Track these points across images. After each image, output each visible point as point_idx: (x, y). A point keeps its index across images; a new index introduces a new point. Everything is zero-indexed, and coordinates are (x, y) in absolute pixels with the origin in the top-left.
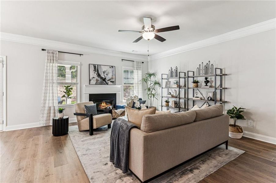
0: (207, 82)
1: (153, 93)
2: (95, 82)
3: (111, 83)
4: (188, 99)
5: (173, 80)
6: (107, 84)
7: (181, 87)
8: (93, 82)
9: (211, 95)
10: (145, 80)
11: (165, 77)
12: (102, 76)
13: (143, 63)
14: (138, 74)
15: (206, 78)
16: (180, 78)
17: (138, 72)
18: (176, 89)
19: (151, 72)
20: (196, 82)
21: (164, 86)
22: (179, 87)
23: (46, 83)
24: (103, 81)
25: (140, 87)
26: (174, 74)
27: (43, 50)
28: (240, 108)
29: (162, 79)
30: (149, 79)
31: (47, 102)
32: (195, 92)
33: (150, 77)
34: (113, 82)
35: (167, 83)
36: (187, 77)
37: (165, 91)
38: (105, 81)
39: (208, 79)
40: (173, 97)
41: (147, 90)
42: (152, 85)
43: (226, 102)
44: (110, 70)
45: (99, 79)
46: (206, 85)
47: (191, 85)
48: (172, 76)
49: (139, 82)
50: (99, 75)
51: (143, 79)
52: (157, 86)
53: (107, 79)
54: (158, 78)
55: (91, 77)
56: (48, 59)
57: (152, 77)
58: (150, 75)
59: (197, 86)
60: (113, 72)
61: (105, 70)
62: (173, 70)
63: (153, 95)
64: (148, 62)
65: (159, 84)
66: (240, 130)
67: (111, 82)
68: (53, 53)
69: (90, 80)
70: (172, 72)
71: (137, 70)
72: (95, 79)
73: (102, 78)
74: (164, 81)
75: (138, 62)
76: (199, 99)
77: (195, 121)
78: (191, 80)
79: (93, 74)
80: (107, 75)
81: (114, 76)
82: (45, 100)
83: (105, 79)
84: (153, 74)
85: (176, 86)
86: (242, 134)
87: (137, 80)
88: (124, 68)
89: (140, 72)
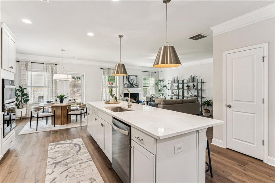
0: (194, 86)
1: (162, 93)
2: (127, 86)
3: (136, 87)
4: (184, 96)
5: (175, 85)
6: (134, 87)
7: (180, 89)
8: (126, 86)
9: (196, 94)
10: (157, 84)
11: (170, 82)
12: (131, 82)
13: (155, 72)
14: (152, 80)
15: (193, 84)
16: (179, 83)
17: (152, 79)
18: (177, 90)
19: (161, 79)
20: (188, 86)
21: (169, 88)
22: (179, 89)
23: (103, 87)
24: (131, 85)
25: (154, 89)
26: (176, 81)
27: (101, 68)
28: (210, 100)
29: (168, 84)
30: (160, 84)
31: (103, 97)
32: (188, 92)
33: (160, 82)
34: (137, 86)
35: (171, 86)
36: (183, 83)
37: (170, 91)
38: (133, 85)
39: (194, 85)
40: (175, 95)
41: (158, 91)
42: (161, 87)
43: (204, 97)
44: (135, 78)
45: (129, 84)
46: (194, 88)
47: (185, 88)
48: (174, 82)
49: (153, 86)
50: (129, 82)
51: (155, 84)
52: (165, 88)
53: (134, 84)
54: (165, 83)
55: (125, 83)
56: (103, 73)
57: (162, 82)
58: (160, 81)
59: (189, 89)
60: (137, 79)
61: (133, 78)
62: (175, 78)
63: (163, 94)
64: (158, 72)
65: (166, 87)
66: (209, 112)
67: (136, 85)
68: (106, 70)
69: (124, 85)
70: (174, 80)
71: (151, 77)
72: (127, 84)
73: (130, 83)
74: (170, 86)
75: (152, 73)
76: (190, 96)
77: (182, 103)
78: (185, 85)
79: (126, 81)
80: (134, 81)
81: (138, 82)
82: (102, 96)
83: (133, 84)
84: (162, 80)
85: (177, 88)
86: (210, 113)
87: (151, 84)
88: (143, 77)
89: (153, 79)
